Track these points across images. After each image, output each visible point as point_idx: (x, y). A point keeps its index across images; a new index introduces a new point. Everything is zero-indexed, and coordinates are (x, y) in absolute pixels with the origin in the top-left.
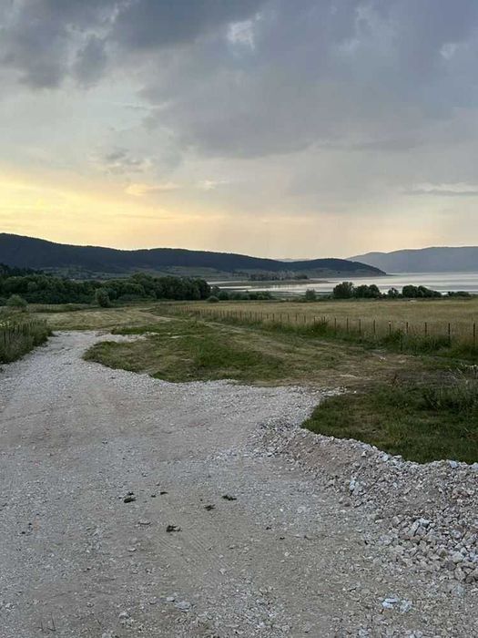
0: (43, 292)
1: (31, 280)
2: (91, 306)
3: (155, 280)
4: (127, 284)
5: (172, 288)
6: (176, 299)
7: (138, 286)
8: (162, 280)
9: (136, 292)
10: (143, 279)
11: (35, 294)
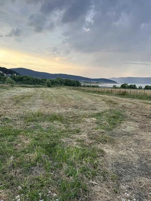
0: (28, 81)
1: (25, 77)
2: (44, 86)
3: (63, 80)
4: (55, 80)
5: (68, 83)
6: (70, 86)
7: (58, 81)
8: (65, 80)
9: (58, 83)
10: (60, 79)
11: (26, 81)
